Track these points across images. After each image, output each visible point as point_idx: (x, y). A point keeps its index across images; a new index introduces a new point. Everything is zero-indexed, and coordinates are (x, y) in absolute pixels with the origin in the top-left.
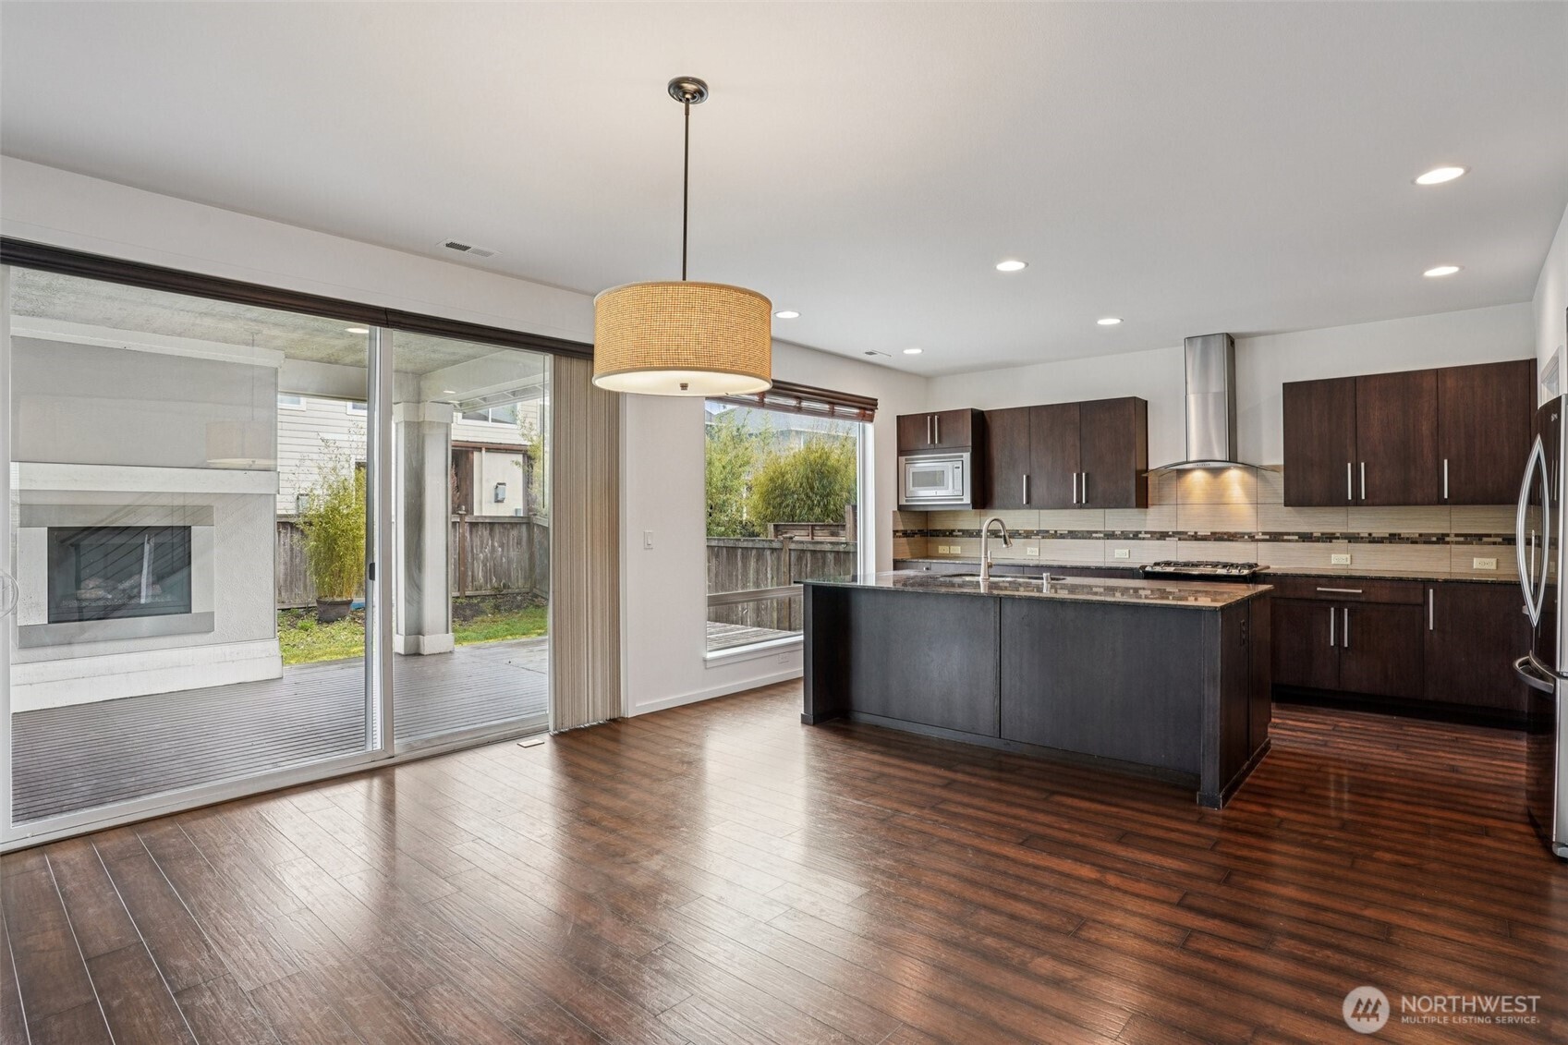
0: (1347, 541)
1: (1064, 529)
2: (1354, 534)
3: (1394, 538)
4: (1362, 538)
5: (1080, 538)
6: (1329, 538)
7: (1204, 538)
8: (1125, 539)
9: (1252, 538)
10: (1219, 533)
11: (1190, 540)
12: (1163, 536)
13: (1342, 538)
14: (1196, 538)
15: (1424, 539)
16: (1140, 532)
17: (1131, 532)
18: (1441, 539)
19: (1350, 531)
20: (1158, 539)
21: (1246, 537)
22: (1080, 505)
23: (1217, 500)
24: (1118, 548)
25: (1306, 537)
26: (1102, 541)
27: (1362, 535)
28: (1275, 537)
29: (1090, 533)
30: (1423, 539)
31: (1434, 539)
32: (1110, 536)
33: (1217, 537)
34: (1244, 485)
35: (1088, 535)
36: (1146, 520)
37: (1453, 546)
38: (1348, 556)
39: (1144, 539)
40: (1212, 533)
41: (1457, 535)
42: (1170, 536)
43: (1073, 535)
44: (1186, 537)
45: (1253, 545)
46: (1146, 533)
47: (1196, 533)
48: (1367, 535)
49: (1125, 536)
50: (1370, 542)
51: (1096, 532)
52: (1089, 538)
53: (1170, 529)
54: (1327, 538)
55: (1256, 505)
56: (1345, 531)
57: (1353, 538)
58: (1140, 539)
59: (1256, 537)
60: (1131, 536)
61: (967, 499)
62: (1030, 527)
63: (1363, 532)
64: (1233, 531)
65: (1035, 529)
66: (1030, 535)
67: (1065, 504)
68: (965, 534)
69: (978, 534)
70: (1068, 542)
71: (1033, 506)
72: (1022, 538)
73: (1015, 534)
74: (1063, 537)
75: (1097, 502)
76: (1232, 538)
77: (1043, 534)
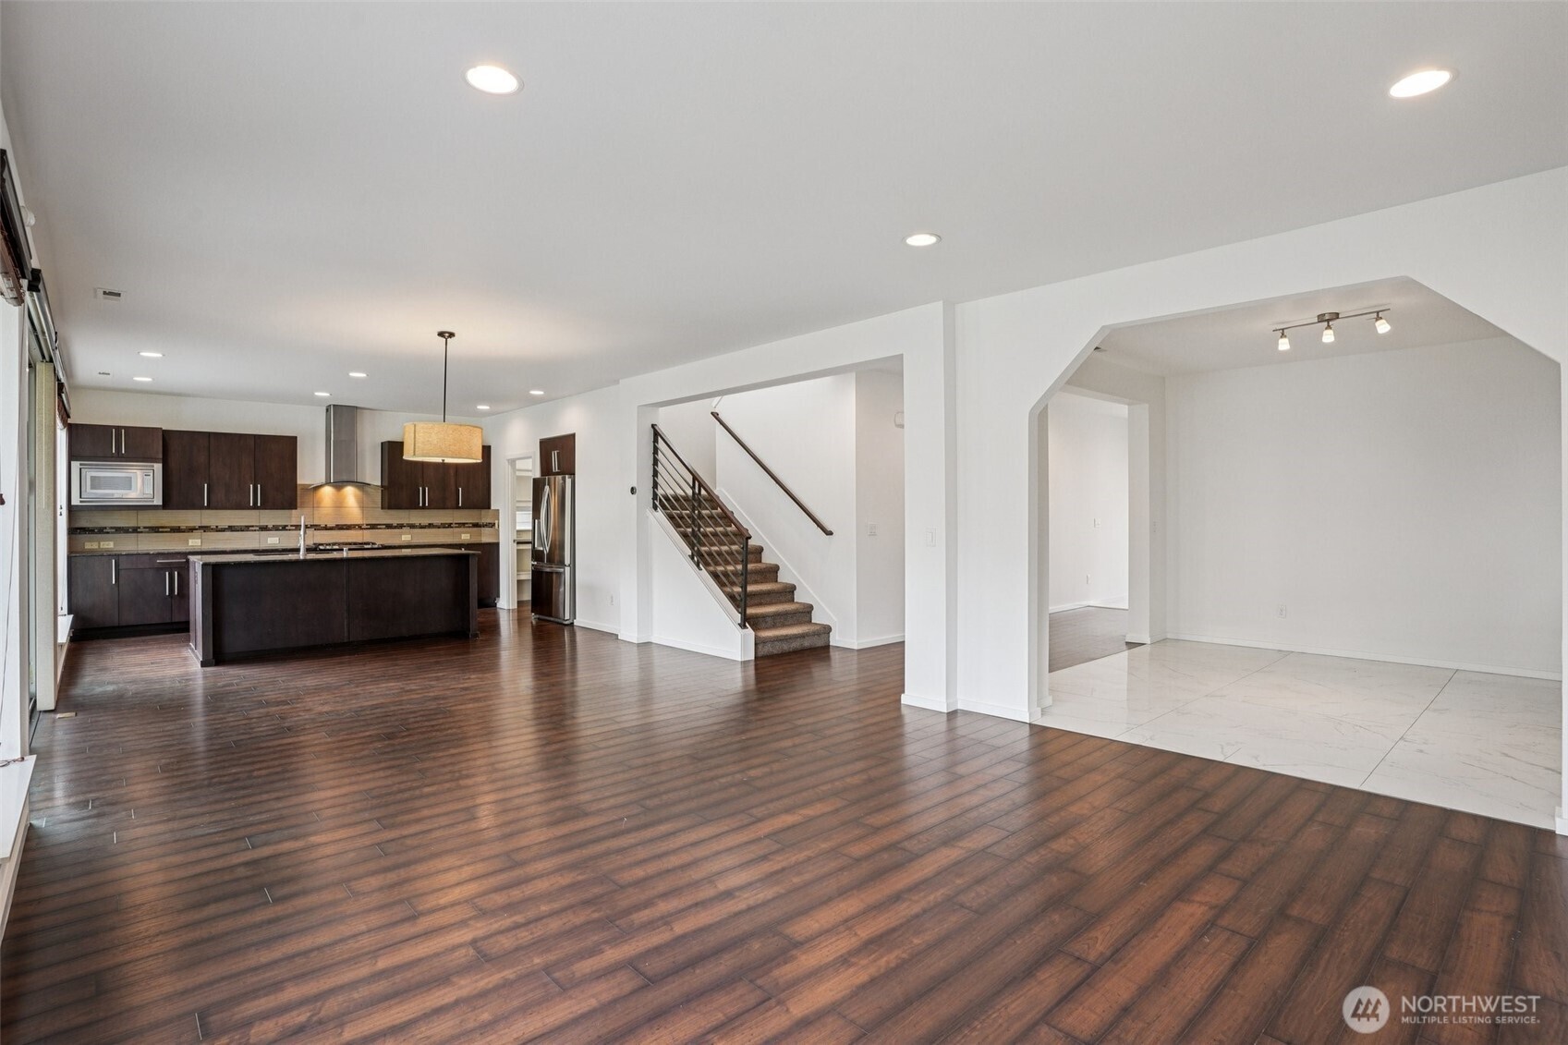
1: (225, 524)
2: (412, 524)
3: (430, 526)
4: (417, 526)
5: (238, 531)
6: (401, 526)
7: (331, 529)
8: (276, 530)
9: (360, 527)
10: (342, 525)
13: (408, 526)
14: (326, 528)
15: (444, 526)
16: (287, 526)
17: (280, 526)
18: (450, 526)
19: (409, 522)
21: (357, 527)
23: (339, 505)
24: (271, 537)
25: (389, 526)
26: (257, 532)
28: (373, 527)
29: (248, 527)
32: (264, 528)
33: (340, 527)
34: (356, 496)
35: (247, 528)
36: (290, 517)
37: (455, 529)
38: (410, 535)
40: (336, 525)
41: (455, 523)
43: (231, 529)
44: (319, 528)
45: (361, 532)
47: (326, 525)
48: (419, 524)
49: (276, 528)
50: (420, 528)
51: (252, 526)
52: (247, 531)
54: (399, 526)
55: (364, 508)
56: (407, 523)
57: (412, 526)
58: (288, 530)
59: (363, 527)
60: (280, 528)
61: (158, 501)
62: (191, 524)
63: (417, 523)
64: (349, 523)
65: (197, 524)
66: (192, 530)
67: (242, 505)
68: (119, 530)
69: (135, 530)
70: (228, 534)
71: (209, 507)
72: (184, 532)
73: (176, 530)
74: (223, 530)
75: (267, 504)
76: (349, 527)
77: (205, 529)
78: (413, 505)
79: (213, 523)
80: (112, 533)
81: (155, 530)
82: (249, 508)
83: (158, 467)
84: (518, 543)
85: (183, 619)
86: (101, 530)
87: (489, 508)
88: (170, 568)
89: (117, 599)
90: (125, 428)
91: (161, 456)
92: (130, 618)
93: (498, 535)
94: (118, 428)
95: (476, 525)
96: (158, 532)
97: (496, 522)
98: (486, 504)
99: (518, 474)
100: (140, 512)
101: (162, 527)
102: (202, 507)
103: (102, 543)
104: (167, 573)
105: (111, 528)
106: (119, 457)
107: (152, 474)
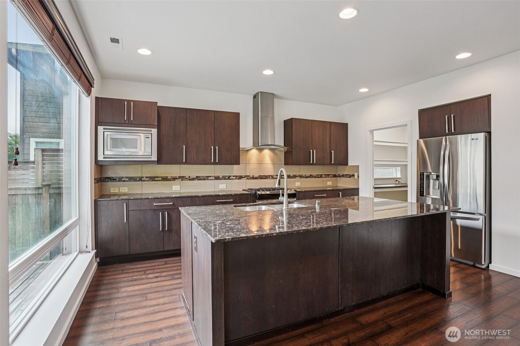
0: (299, 178)
1: (193, 175)
2: (301, 175)
3: (311, 176)
4: (303, 176)
5: (202, 180)
7: (256, 178)
8: (224, 179)
10: (262, 176)
11: (251, 179)
12: (240, 177)
13: (299, 177)
14: (253, 178)
16: (231, 176)
17: (227, 176)
19: (300, 174)
20: (238, 179)
21: (271, 177)
22: (215, 163)
23: (260, 163)
24: (221, 184)
25: (289, 177)
26: (213, 181)
27: (303, 175)
30: (317, 176)
31: (320, 176)
32: (217, 178)
33: (261, 177)
34: (270, 156)
35: (207, 178)
36: (233, 170)
37: (324, 178)
38: (300, 183)
39: (232, 179)
40: (259, 176)
41: (324, 175)
42: (243, 178)
43: (198, 178)
44: (249, 178)
45: (273, 180)
46: (233, 176)
47: (253, 176)
48: (304, 175)
49: (224, 178)
50: (305, 178)
51: (210, 177)
52: (207, 180)
53: (243, 175)
54: (294, 177)
55: (274, 164)
56: (299, 174)
57: (301, 177)
58: (231, 179)
59: (274, 177)
60: (227, 178)
61: (154, 158)
62: (174, 175)
63: (304, 174)
64: (266, 175)
65: (178, 175)
66: (174, 179)
67: (206, 162)
68: (131, 179)
69: (141, 179)
70: (196, 182)
71: (186, 163)
72: (170, 180)
73: (165, 179)
74: (193, 179)
75: (222, 161)
76: (266, 177)
77: (182, 178)
78: (307, 162)
79: (187, 175)
80: (127, 181)
81: (153, 179)
82: (211, 164)
83: (154, 131)
84: (375, 188)
85: (179, 248)
86: (120, 179)
87: (347, 165)
88: (162, 209)
89: (128, 233)
90: (133, 101)
91: (156, 124)
92: (137, 249)
93: (358, 183)
94: (129, 101)
95: (335, 176)
96: (155, 180)
97: (356, 174)
98: (344, 162)
99: (375, 143)
100: (144, 166)
101: (157, 177)
102: (181, 163)
103: (121, 188)
104: (161, 213)
105: (126, 177)
106: (130, 124)
107: (150, 137)
